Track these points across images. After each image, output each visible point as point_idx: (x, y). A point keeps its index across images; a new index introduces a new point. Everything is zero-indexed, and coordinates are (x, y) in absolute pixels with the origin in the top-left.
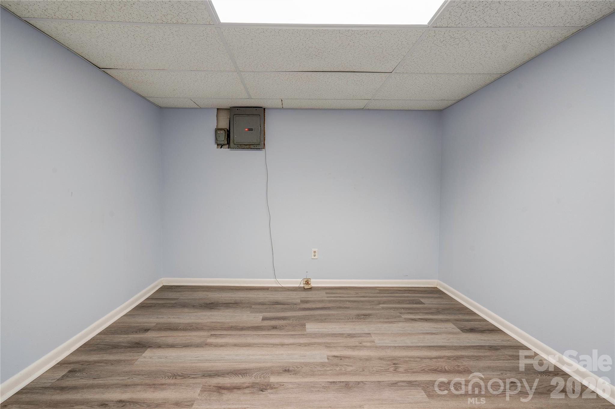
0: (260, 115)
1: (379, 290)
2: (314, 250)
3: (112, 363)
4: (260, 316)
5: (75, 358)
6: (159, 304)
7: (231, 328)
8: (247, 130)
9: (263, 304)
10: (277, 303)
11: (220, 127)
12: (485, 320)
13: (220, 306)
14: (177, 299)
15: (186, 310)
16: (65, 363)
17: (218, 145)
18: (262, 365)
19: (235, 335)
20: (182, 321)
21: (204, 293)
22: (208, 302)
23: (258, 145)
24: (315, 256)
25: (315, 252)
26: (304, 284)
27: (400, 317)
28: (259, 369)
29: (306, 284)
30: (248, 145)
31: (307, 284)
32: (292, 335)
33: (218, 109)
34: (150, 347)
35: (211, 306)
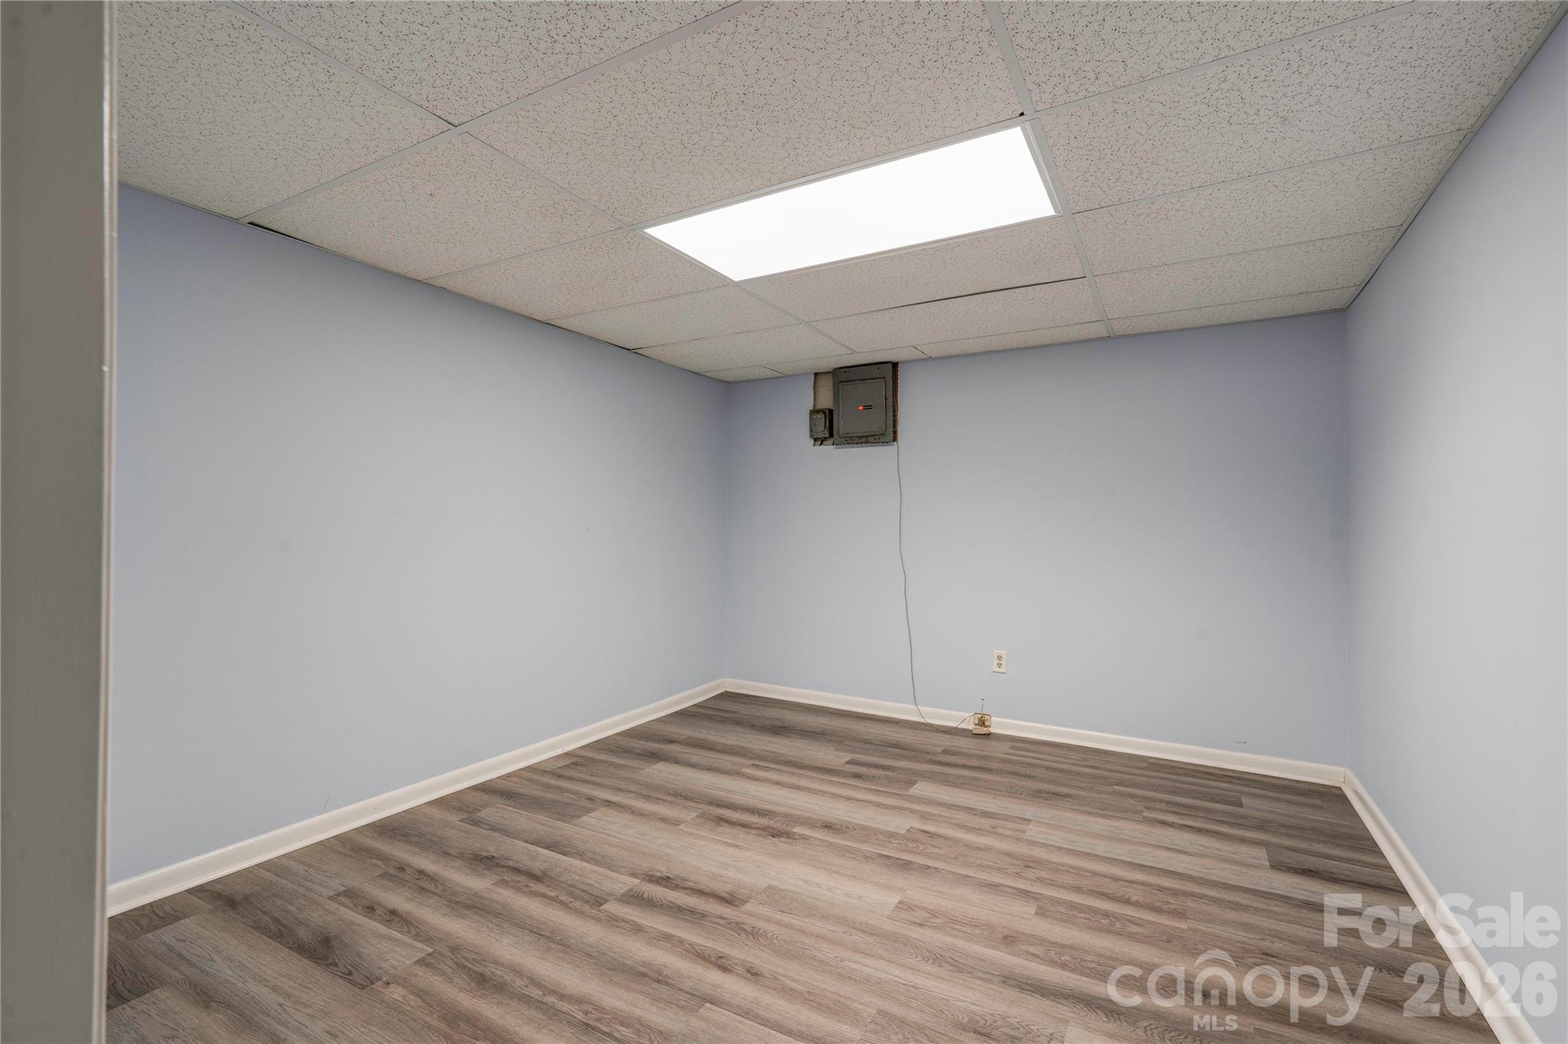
0: (884, 378)
1: (1150, 763)
2: (998, 652)
3: (616, 766)
4: (848, 757)
5: (582, 753)
6: (706, 715)
7: (789, 763)
8: (861, 408)
9: (866, 742)
10: (897, 746)
11: (819, 407)
12: (1390, 868)
13: (793, 733)
14: (736, 712)
15: (739, 729)
16: (571, 755)
17: (815, 440)
18: (796, 812)
19: (786, 772)
20: (723, 741)
21: (781, 711)
22: (779, 724)
23: (882, 434)
24: (1000, 665)
25: (1000, 658)
26: (976, 724)
27: (1140, 812)
28: (786, 815)
29: (979, 724)
30: (863, 437)
31: (981, 726)
32: (878, 791)
33: (816, 374)
34: (665, 760)
35: (779, 730)
